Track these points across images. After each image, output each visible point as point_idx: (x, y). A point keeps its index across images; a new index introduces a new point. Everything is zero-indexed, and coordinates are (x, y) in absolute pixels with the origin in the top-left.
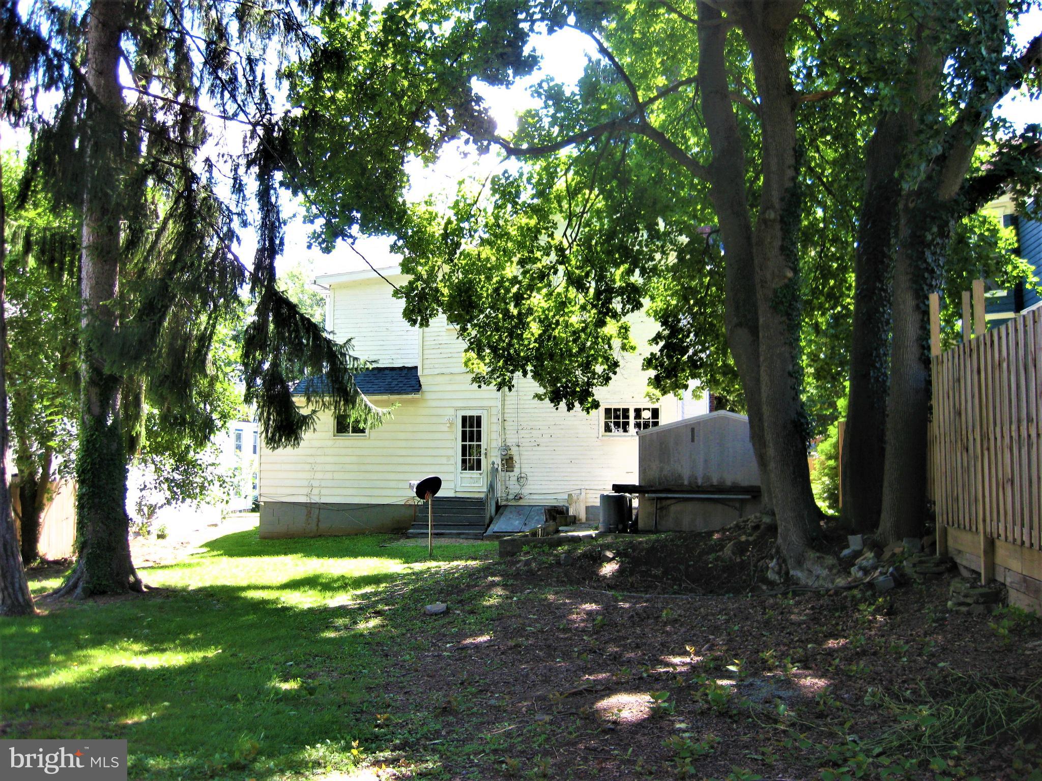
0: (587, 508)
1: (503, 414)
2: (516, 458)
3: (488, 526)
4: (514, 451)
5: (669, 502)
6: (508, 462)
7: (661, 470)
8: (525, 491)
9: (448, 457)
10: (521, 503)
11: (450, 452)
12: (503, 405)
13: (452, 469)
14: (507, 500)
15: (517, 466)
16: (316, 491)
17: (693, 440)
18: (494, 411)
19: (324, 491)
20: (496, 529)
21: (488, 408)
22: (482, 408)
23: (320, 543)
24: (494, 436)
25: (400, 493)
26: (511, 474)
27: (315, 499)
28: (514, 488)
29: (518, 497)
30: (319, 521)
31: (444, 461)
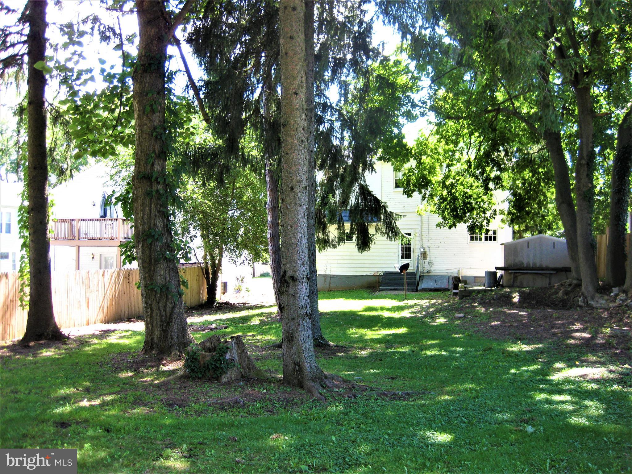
0: (462, 277)
1: (421, 232)
2: (428, 253)
3: (418, 285)
4: (427, 250)
5: (518, 274)
6: (424, 255)
7: (514, 260)
8: (432, 269)
9: (395, 253)
10: (430, 274)
11: (395, 250)
12: (422, 228)
13: (397, 258)
14: (423, 273)
15: (428, 257)
16: (329, 269)
17: (528, 247)
18: (417, 231)
19: (333, 269)
20: (423, 287)
21: (414, 230)
22: (411, 229)
23: (332, 293)
24: (417, 243)
25: (371, 270)
26: (425, 261)
27: (328, 273)
28: (427, 268)
29: (429, 272)
30: (330, 283)
31: (392, 254)
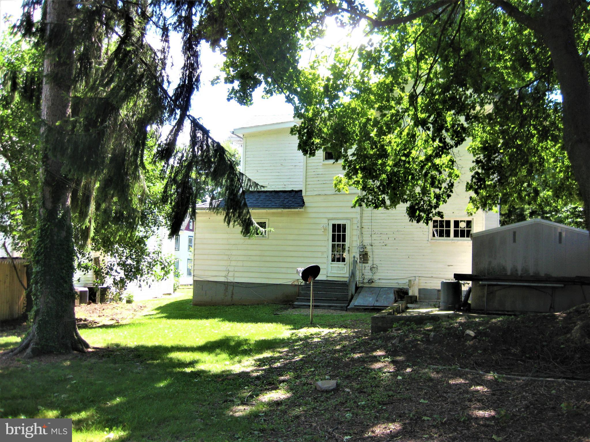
0: (420, 290)
1: (361, 223)
2: (370, 254)
3: (351, 301)
4: (369, 249)
5: (495, 288)
6: (364, 257)
7: (490, 263)
8: (376, 277)
9: (322, 252)
10: (373, 285)
11: (324, 249)
12: (361, 217)
13: (325, 260)
14: (363, 283)
15: (370, 259)
16: (231, 274)
17: (514, 241)
18: (355, 221)
19: (237, 274)
20: (356, 304)
21: (350, 219)
22: (347, 219)
23: (233, 309)
24: (355, 238)
25: (289, 276)
26: (366, 265)
27: (231, 280)
28: (368, 275)
29: (371, 281)
30: (233, 294)
31: (319, 255)
